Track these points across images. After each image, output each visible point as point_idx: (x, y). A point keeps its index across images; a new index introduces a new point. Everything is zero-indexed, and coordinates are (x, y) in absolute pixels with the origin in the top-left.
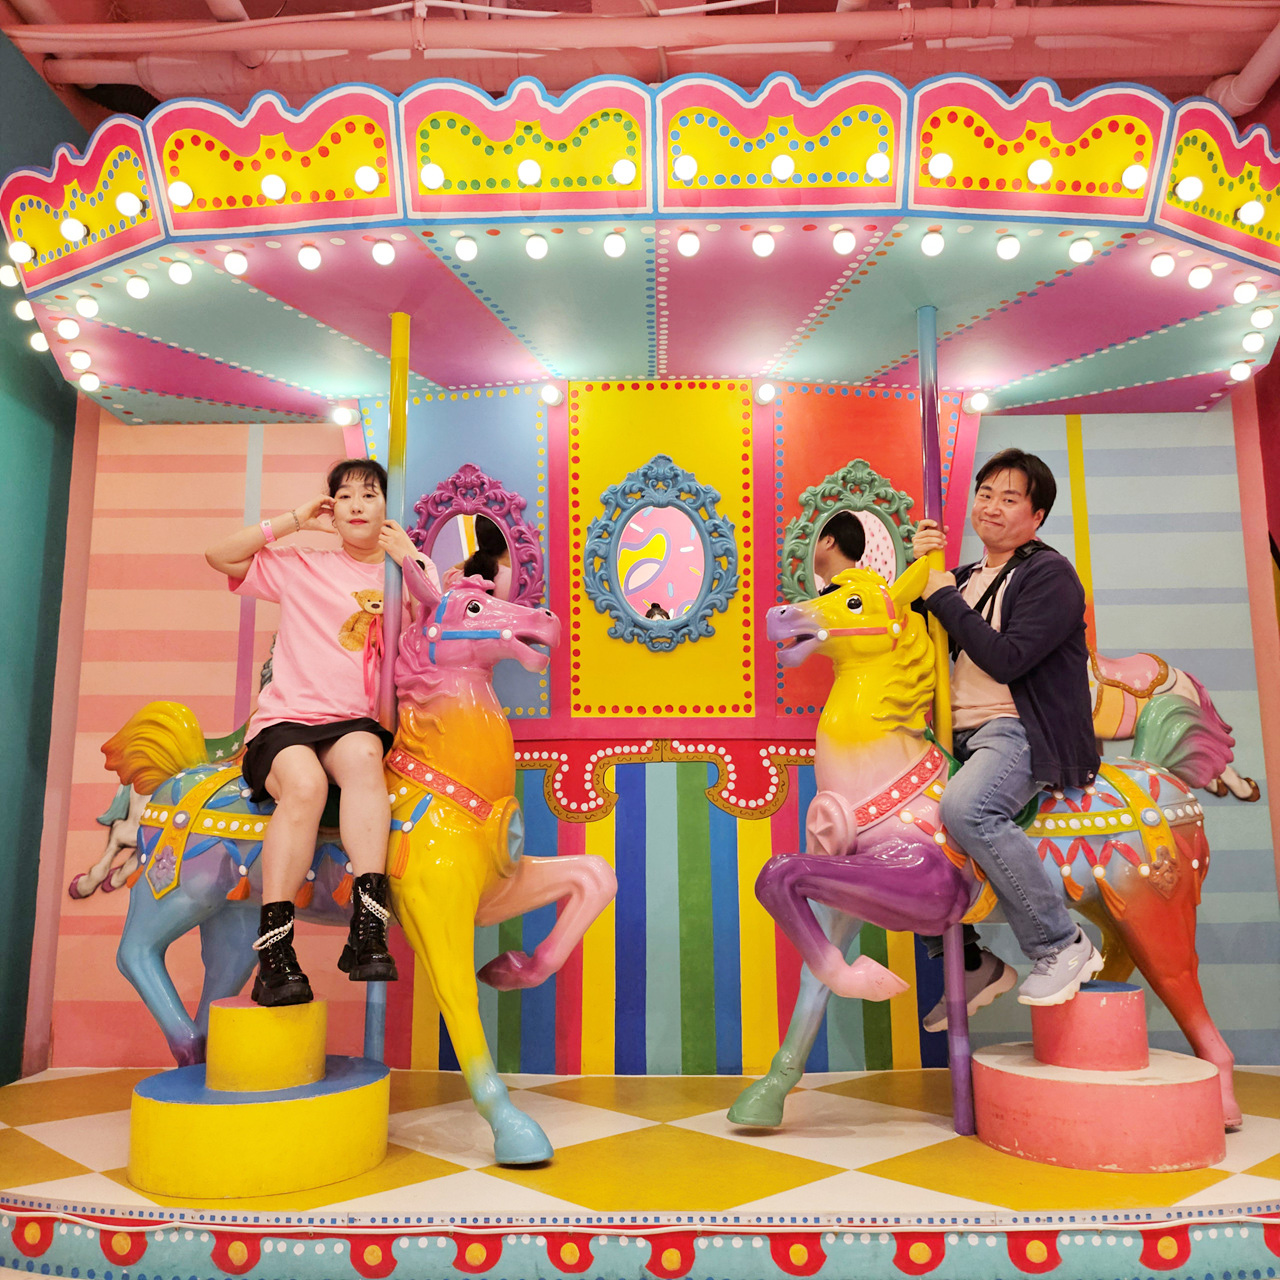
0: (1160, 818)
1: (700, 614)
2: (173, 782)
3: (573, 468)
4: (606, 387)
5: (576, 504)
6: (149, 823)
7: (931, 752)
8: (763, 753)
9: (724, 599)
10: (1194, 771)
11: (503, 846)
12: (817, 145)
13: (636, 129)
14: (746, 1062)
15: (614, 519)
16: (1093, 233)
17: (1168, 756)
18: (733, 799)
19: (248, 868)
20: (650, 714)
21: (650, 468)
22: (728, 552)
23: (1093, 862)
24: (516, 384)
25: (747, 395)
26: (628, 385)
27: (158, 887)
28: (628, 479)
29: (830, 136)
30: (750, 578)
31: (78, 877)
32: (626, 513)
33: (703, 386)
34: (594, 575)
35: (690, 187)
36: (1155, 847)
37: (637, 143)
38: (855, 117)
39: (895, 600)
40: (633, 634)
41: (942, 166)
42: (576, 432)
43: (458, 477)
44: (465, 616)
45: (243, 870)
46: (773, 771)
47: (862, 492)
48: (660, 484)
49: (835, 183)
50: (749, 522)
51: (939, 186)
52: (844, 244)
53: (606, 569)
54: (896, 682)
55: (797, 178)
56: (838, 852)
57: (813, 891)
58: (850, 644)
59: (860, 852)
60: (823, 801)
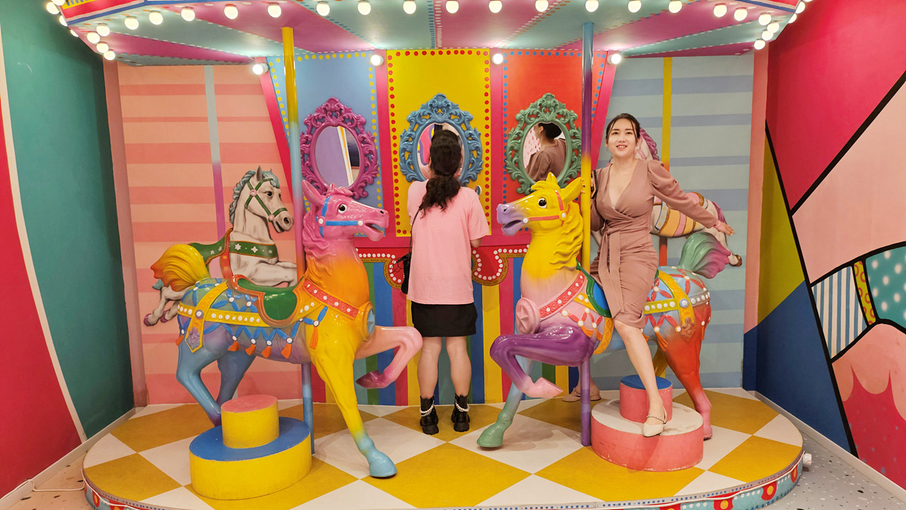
0: (688, 304)
2: (192, 292)
3: (391, 101)
4: (408, 53)
5: (393, 122)
6: (183, 314)
7: (579, 277)
8: (495, 252)
9: (475, 174)
10: (708, 271)
11: (365, 326)
14: (487, 397)
15: (415, 130)
17: (697, 265)
18: (480, 276)
19: (237, 338)
21: (434, 102)
22: (477, 149)
23: (654, 325)
24: (356, 51)
25: (487, 58)
26: (420, 52)
27: (192, 347)
28: (422, 108)
30: (489, 162)
31: (148, 315)
32: (421, 128)
33: (462, 52)
34: (405, 161)
36: (684, 317)
39: (565, 200)
42: (391, 80)
43: (327, 105)
44: (338, 213)
45: (234, 338)
46: (500, 261)
47: (550, 112)
48: (439, 110)
50: (489, 131)
52: (542, 6)
53: (411, 159)
54: (563, 243)
56: (531, 330)
57: (518, 353)
58: (540, 225)
59: (542, 331)
60: (525, 304)
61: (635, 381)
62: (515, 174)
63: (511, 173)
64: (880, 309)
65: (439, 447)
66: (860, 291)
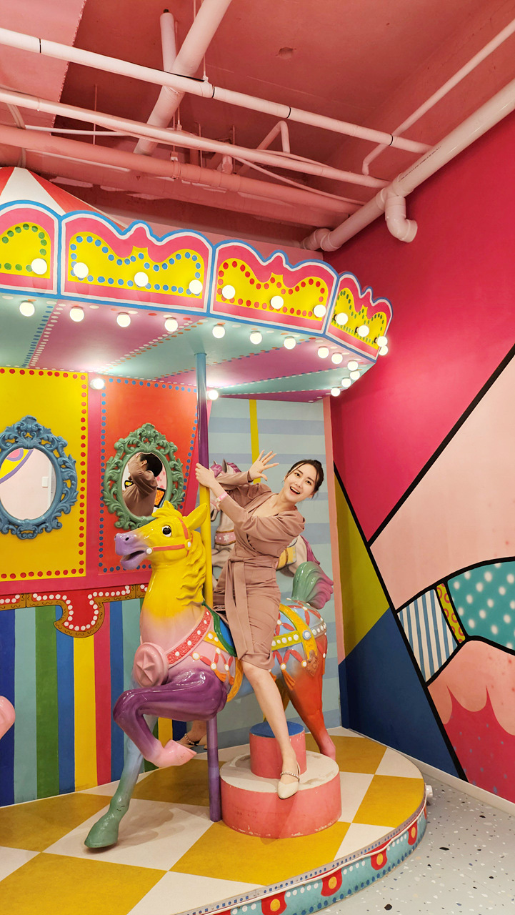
0: (311, 635)
1: (53, 516)
7: (206, 614)
8: (90, 597)
9: (68, 506)
10: (319, 602)
12: (161, 268)
13: (47, 238)
14: (78, 782)
16: (297, 336)
18: (71, 627)
20: (18, 578)
21: (22, 424)
22: (72, 478)
23: (280, 662)
25: (85, 382)
26: (7, 370)
28: (7, 431)
29: (168, 264)
30: (85, 493)
32: (5, 452)
33: (58, 375)
35: (82, 282)
36: (309, 650)
37: (48, 248)
38: (183, 255)
39: (189, 528)
40: (8, 529)
41: (229, 292)
46: (95, 607)
47: (150, 442)
48: (28, 434)
49: (169, 292)
50: (85, 459)
51: (226, 302)
52: (171, 326)
54: (188, 575)
55: (149, 286)
56: (157, 681)
57: (147, 710)
58: (164, 555)
59: (170, 681)
60: (147, 649)
61: (264, 729)
62: (113, 506)
63: (108, 506)
64: (468, 626)
65: (32, 862)
66: (445, 612)
